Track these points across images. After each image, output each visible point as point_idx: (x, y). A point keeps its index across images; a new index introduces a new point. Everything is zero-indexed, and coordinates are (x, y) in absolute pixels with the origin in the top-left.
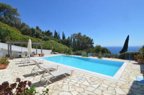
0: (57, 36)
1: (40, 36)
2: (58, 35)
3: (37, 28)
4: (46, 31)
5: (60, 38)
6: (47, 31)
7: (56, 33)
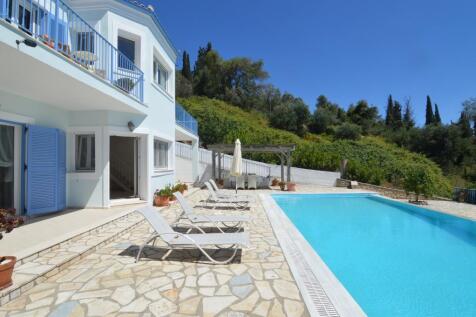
0: (398, 117)
1: (328, 127)
2: (403, 113)
3: (322, 101)
4: (351, 105)
5: (411, 124)
6: (355, 105)
7: (394, 109)
